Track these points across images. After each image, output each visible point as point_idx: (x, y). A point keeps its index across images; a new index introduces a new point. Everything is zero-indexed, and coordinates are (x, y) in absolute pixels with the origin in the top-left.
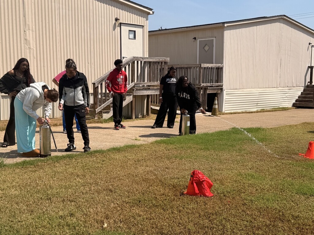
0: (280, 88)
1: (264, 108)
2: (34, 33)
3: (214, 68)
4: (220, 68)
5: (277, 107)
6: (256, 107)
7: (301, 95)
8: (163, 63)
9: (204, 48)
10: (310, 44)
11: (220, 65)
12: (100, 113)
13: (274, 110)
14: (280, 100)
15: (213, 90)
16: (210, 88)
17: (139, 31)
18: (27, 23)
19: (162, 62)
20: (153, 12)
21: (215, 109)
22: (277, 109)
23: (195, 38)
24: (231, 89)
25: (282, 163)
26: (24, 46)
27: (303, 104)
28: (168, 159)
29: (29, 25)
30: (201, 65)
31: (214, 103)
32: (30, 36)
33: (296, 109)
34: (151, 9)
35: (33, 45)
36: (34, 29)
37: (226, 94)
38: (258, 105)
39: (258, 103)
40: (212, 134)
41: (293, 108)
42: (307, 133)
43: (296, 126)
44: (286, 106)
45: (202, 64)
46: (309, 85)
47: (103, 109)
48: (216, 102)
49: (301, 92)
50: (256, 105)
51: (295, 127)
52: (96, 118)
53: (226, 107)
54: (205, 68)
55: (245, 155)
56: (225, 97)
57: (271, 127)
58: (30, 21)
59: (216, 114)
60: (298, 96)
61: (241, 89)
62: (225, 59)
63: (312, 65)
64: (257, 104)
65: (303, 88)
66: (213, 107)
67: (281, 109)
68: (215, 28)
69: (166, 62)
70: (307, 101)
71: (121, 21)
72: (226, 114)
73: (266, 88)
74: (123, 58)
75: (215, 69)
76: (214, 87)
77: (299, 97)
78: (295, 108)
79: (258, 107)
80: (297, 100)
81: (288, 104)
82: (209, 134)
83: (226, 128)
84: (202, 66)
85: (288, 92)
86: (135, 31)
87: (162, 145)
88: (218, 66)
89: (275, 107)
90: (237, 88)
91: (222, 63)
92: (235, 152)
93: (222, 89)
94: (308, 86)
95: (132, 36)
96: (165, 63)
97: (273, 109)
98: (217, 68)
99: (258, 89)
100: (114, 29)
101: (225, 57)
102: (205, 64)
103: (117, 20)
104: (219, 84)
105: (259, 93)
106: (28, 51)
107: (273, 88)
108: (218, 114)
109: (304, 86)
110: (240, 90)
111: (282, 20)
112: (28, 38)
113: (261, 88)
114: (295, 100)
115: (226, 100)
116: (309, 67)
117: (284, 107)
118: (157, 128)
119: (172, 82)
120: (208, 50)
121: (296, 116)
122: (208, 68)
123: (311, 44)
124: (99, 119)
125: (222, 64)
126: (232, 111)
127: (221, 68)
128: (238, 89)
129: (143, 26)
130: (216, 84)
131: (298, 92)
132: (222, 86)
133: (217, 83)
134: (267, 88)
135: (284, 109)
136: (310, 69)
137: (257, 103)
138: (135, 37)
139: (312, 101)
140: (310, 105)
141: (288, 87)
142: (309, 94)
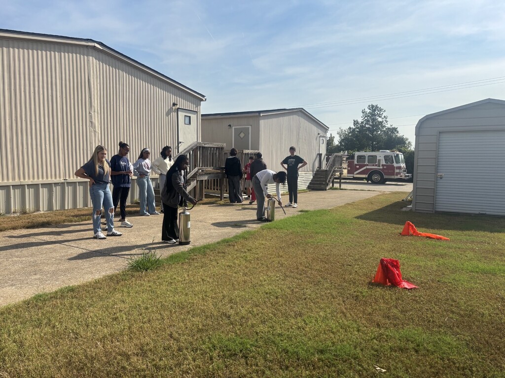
2: (99, 115)
7: (313, 178)
8: (220, 148)
9: (239, 135)
10: (318, 134)
17: (193, 117)
18: (93, 104)
20: (206, 99)
26: (90, 129)
27: (316, 186)
29: (94, 107)
32: (95, 119)
33: (311, 192)
35: (98, 129)
45: (244, 150)
46: (318, 169)
49: (313, 176)
54: (246, 153)
58: (96, 103)
62: (261, 145)
63: (320, 153)
68: (251, 117)
70: (320, 184)
71: (178, 106)
74: (180, 143)
77: (312, 180)
78: (311, 190)
80: (310, 182)
81: (304, 187)
84: (244, 152)
86: (190, 117)
91: (259, 149)
94: (318, 171)
95: (187, 121)
96: (222, 148)
102: (247, 150)
103: (174, 105)
106: (93, 134)
109: (315, 171)
111: (300, 113)
112: (93, 121)
116: (318, 154)
120: (243, 137)
123: (320, 134)
129: (197, 112)
136: (318, 156)
138: (190, 123)
139: (323, 184)
140: (323, 187)
141: (304, 171)
142: (320, 178)
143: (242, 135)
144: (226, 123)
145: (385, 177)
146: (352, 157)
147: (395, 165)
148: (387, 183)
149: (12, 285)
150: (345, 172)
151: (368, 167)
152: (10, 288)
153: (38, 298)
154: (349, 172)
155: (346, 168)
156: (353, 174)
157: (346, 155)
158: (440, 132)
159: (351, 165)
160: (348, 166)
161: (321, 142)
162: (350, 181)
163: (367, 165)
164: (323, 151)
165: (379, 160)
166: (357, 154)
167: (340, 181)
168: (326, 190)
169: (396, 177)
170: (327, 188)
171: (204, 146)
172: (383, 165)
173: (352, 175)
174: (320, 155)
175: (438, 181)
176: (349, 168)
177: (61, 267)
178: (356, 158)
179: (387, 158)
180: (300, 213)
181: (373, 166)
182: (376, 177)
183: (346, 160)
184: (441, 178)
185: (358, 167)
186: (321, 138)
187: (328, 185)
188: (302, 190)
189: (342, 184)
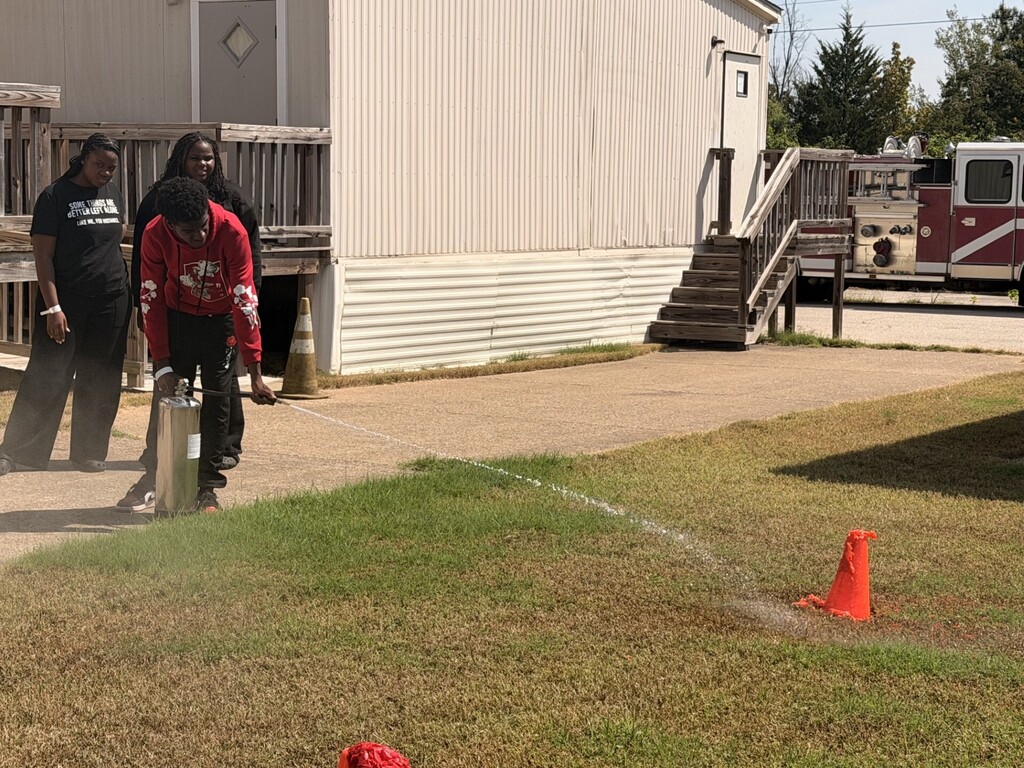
0: (592, 253)
1: (526, 351)
3: (284, 146)
4: (315, 148)
5: (580, 345)
6: (487, 344)
7: (683, 284)
8: (26, 113)
9: (225, 42)
10: (715, 42)
11: (312, 131)
13: (571, 357)
14: (591, 310)
15: (282, 260)
16: (273, 250)
19: (17, 111)
21: (303, 357)
22: (588, 356)
24: (369, 257)
25: (742, 653)
27: (695, 327)
28: (143, 662)
30: (219, 130)
31: (298, 328)
33: (665, 354)
37: (347, 281)
38: (496, 333)
39: (498, 327)
40: (335, 503)
41: (653, 350)
42: (772, 476)
43: (708, 439)
44: (623, 341)
45: (225, 126)
46: (715, 236)
48: (307, 323)
49: (685, 273)
50: (487, 334)
51: (708, 449)
53: (347, 346)
54: (239, 144)
55: (542, 614)
56: (343, 294)
57: (599, 452)
59: (305, 385)
60: (669, 290)
61: (417, 254)
62: (337, 101)
63: (725, 146)
64: (492, 329)
65: (690, 252)
66: (292, 350)
67: (600, 355)
69: (39, 108)
70: (714, 315)
72: (354, 382)
73: (530, 251)
75: (290, 151)
76: (283, 245)
77: (675, 296)
78: (661, 350)
79: (495, 343)
80: (668, 307)
81: (627, 330)
82: (314, 500)
83: (384, 460)
84: (225, 135)
85: (626, 272)
87: (80, 575)
88: (302, 135)
89: (573, 346)
90: (399, 253)
91: (323, 123)
92: (484, 600)
93: (324, 257)
94: (710, 243)
96: (39, 113)
97: (562, 352)
98: (299, 149)
99: (497, 258)
101: (337, 94)
102: (242, 126)
104: (312, 228)
105: (500, 274)
107: (563, 249)
108: (315, 383)
109: (693, 243)
110: (414, 261)
113: (508, 251)
114: (657, 309)
115: (349, 311)
116: (712, 151)
117: (614, 341)
118: (14, 470)
119: (99, 221)
120: (248, 54)
121: (677, 387)
122: (257, 148)
123: (721, 42)
125: (325, 130)
126: (378, 369)
127: (319, 146)
128: (402, 255)
130: (298, 228)
131: (670, 271)
132: (326, 239)
133: (302, 223)
134: (536, 251)
135: (615, 354)
136: (717, 163)
137: (489, 323)
139: (732, 316)
140: (728, 331)
141: (625, 245)
142: (716, 281)
143: (241, 43)
146: (942, 169)
150: (906, 247)
154: (924, 252)
155: (908, 231)
157: (909, 161)
159: (933, 211)
160: (922, 219)
161: (734, 84)
162: (926, 298)
163: (1020, 213)
164: (748, 133)
166: (969, 149)
167: (837, 294)
168: (738, 346)
170: (750, 338)
173: (940, 267)
174: (724, 156)
176: (926, 231)
178: (960, 174)
183: (912, 187)
185: (970, 222)
186: (733, 66)
187: (752, 319)
188: (603, 349)
189: (847, 313)
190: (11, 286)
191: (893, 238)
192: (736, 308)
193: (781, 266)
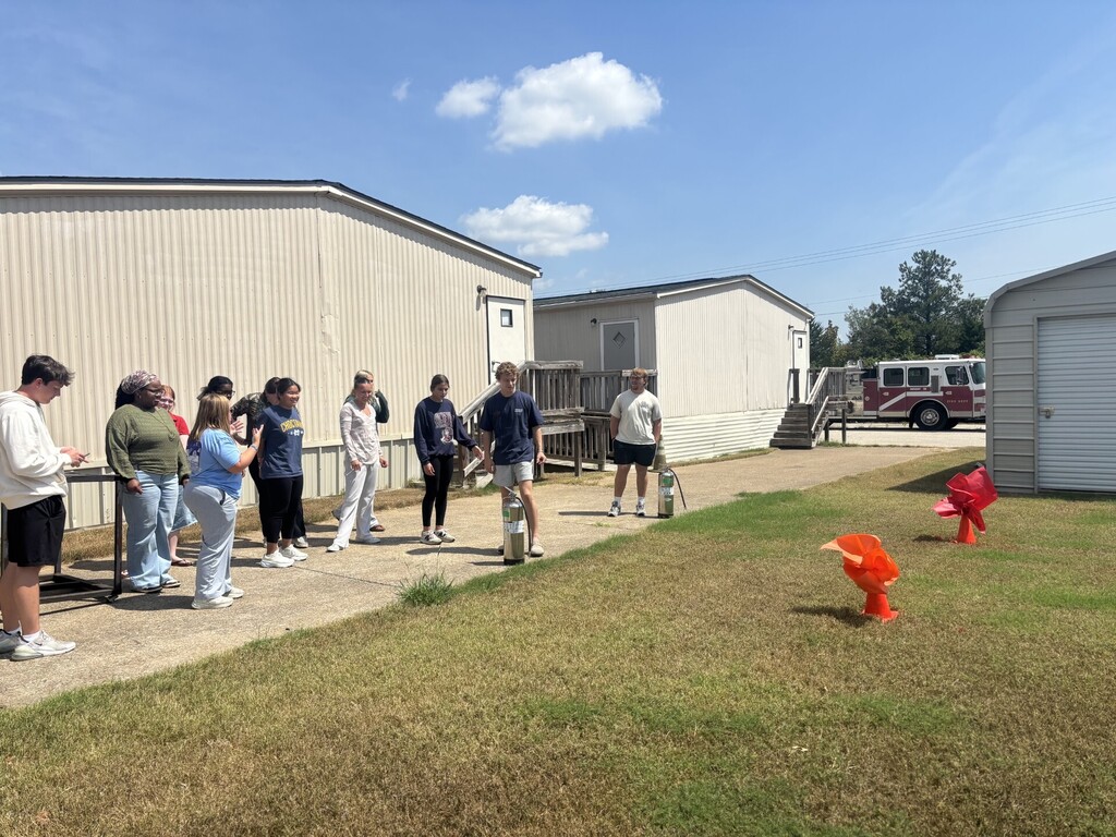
0: (748, 413)
1: (726, 452)
2: (338, 320)
5: (746, 449)
6: (712, 450)
7: (782, 423)
8: (572, 371)
9: (614, 339)
10: (790, 327)
12: (473, 475)
13: (746, 454)
14: (748, 435)
17: (517, 309)
18: (327, 300)
19: (570, 370)
20: (541, 274)
23: (594, 321)
26: (321, 348)
27: (790, 441)
29: (329, 305)
32: (331, 325)
33: (782, 452)
34: (537, 269)
35: (336, 344)
36: (338, 313)
38: (715, 446)
39: (715, 443)
41: (774, 450)
44: (761, 447)
45: (623, 371)
46: (794, 404)
47: (476, 468)
49: (782, 419)
50: (712, 446)
52: (465, 487)
58: (331, 297)
60: (777, 426)
62: (659, 359)
63: (795, 368)
64: (713, 444)
65: (784, 410)
67: (755, 453)
68: (636, 301)
69: (576, 369)
70: (796, 435)
71: (488, 293)
77: (779, 428)
78: (778, 450)
79: (715, 450)
80: (777, 433)
81: (764, 442)
85: (761, 420)
86: (510, 311)
89: (743, 450)
91: (655, 368)
94: (792, 406)
95: (506, 320)
96: (576, 371)
97: (741, 452)
99: (718, 416)
100: (478, 309)
101: (659, 357)
103: (480, 289)
106: (328, 356)
107: (738, 412)
109: (785, 407)
111: (745, 285)
112: (328, 331)
113: (719, 413)
114: (773, 434)
116: (791, 370)
123: (792, 327)
124: (471, 487)
125: (655, 372)
129: (524, 301)
131: (776, 420)
134: (728, 413)
135: (761, 452)
136: (793, 375)
137: (711, 442)
138: (511, 323)
139: (805, 436)
140: (803, 441)
141: (760, 409)
142: (796, 422)
143: (619, 339)
144: (586, 317)
145: (952, 414)
146: (873, 373)
147: (973, 386)
148: (958, 427)
149: (210, 629)
150: (859, 405)
151: (909, 394)
152: (207, 633)
153: (255, 645)
154: (867, 407)
155: (860, 398)
156: (877, 410)
157: (858, 370)
158: (1039, 319)
159: (870, 390)
160: (866, 393)
161: (797, 343)
162: (866, 425)
163: (908, 390)
164: (803, 362)
165: (936, 379)
166: (884, 364)
167: (844, 425)
168: (810, 448)
169: (976, 414)
170: (814, 444)
171: (539, 367)
172: (944, 389)
173: (874, 413)
174: (795, 372)
175: (1041, 424)
176: (867, 398)
177: (284, 601)
178: (881, 375)
179: (952, 373)
180: (740, 498)
181: (922, 390)
182: (930, 416)
183: (861, 381)
184: (1048, 417)
185: (887, 394)
186: (797, 336)
187: (814, 437)
188: (757, 450)
189: (847, 432)
190: (570, 434)
191: (854, 402)
192: (806, 432)
193: (823, 415)
